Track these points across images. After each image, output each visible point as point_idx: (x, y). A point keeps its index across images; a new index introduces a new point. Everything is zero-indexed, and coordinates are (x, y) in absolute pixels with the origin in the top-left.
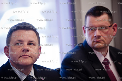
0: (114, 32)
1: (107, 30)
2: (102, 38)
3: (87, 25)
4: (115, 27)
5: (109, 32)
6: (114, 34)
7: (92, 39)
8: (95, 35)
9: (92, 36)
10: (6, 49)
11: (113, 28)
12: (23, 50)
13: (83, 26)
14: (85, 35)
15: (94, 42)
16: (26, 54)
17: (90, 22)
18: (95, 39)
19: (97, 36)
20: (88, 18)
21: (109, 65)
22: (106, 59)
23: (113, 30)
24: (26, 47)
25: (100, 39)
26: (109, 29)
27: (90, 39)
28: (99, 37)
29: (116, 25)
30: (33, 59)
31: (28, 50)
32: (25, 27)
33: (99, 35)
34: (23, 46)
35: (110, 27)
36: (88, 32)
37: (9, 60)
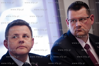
0: (92, 22)
1: (86, 21)
2: (82, 27)
3: (69, 18)
4: (92, 18)
5: (88, 22)
6: (92, 23)
7: (74, 29)
8: (77, 26)
9: (74, 26)
10: (5, 42)
11: (91, 19)
12: (19, 42)
13: (66, 19)
14: (69, 26)
15: (76, 31)
16: (22, 45)
17: (72, 15)
18: (77, 29)
19: (78, 26)
20: (70, 12)
21: (90, 49)
22: (87, 44)
23: (91, 20)
24: (22, 39)
25: (81, 28)
26: (88, 20)
27: (73, 29)
28: (80, 27)
29: (93, 16)
30: (28, 49)
31: (23, 42)
32: (19, 23)
33: (80, 25)
34: (19, 39)
35: (88, 18)
36: (71, 24)
37: (8, 51)
